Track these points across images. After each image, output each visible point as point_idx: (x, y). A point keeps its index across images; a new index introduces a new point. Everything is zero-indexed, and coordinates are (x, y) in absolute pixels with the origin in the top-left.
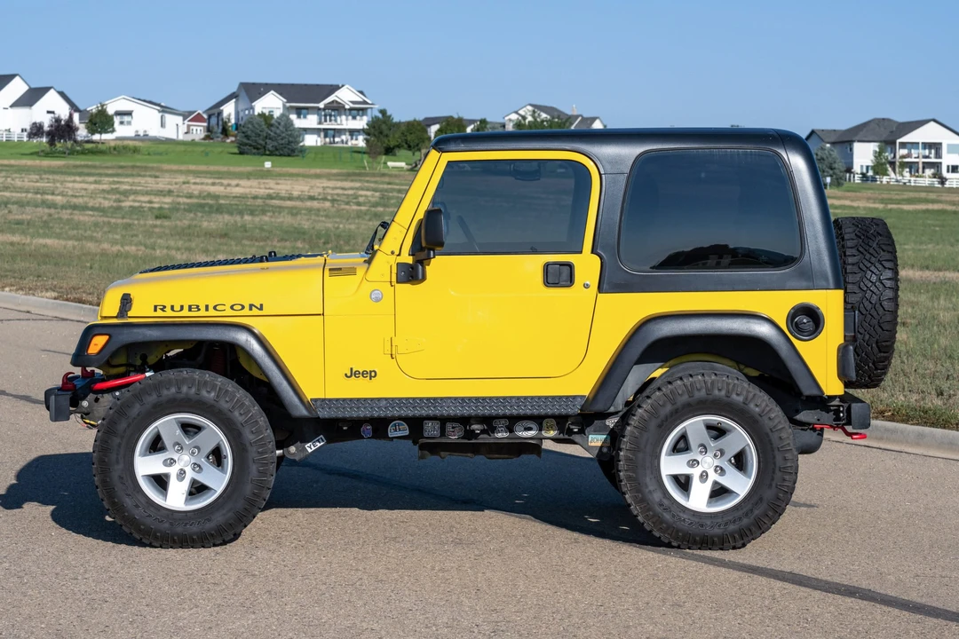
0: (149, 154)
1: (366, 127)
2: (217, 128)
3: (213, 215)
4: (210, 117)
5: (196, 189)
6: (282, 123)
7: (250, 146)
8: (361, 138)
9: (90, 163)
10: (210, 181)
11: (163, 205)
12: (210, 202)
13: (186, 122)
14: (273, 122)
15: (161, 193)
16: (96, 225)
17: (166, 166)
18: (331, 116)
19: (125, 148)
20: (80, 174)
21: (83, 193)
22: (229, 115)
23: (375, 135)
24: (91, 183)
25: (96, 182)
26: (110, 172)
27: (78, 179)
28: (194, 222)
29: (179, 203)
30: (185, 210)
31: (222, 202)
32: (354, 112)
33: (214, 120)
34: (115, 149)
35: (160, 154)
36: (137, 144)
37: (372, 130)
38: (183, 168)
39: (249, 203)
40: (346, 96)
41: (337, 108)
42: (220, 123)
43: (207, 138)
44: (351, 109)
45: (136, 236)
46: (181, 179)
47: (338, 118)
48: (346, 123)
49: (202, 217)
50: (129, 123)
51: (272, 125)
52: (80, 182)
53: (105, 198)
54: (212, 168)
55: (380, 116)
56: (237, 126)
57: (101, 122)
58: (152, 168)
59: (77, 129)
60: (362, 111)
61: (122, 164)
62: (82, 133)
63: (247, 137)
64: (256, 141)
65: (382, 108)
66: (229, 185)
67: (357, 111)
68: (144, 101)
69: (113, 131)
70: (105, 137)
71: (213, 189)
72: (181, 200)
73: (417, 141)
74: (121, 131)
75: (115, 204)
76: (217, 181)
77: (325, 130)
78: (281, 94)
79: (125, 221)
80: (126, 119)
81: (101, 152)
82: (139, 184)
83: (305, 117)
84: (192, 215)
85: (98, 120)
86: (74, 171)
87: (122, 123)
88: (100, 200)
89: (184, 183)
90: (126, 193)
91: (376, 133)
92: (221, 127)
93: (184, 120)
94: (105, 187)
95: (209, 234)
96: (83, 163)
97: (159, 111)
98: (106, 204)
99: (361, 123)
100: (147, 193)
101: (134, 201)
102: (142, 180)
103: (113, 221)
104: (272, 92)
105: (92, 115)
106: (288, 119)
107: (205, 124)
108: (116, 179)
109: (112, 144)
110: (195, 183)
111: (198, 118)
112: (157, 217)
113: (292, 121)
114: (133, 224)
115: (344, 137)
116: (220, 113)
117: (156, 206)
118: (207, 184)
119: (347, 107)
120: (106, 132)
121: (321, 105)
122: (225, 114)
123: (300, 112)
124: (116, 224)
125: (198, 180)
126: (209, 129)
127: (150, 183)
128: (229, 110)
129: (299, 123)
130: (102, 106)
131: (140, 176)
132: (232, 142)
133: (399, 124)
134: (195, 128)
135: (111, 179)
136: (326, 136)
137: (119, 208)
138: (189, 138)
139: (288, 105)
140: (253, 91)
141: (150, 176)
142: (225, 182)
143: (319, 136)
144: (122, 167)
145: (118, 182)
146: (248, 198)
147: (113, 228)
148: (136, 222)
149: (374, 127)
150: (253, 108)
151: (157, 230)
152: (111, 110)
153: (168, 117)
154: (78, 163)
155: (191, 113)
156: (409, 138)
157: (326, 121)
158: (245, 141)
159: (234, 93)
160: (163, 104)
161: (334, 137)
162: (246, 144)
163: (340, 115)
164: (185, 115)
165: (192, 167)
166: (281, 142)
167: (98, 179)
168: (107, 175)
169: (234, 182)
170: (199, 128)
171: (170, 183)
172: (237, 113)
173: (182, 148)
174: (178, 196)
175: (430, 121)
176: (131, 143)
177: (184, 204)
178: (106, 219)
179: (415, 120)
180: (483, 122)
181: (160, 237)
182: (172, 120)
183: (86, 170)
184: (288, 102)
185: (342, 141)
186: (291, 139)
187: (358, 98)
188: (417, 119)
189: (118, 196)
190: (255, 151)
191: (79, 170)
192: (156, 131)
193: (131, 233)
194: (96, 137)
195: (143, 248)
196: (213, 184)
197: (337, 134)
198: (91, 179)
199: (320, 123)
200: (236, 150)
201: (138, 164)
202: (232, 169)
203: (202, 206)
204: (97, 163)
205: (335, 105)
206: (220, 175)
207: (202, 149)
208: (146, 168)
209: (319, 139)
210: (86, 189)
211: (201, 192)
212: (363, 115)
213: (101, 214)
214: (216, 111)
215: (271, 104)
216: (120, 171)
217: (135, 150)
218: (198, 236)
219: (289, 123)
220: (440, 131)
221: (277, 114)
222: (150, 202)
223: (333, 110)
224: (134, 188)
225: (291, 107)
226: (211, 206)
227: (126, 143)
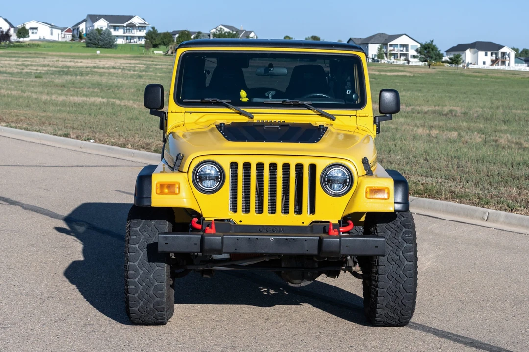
0: (45, 47)
1: (145, 35)
2: (77, 35)
3: (64, 76)
4: (74, 30)
5: (60, 64)
6: (106, 33)
7: (92, 43)
8: (143, 40)
9: (15, 51)
10: (69, 60)
11: (42, 72)
12: (65, 70)
13: (63, 32)
14: (102, 32)
15: (44, 66)
16: (6, 81)
17: (51, 53)
18: (129, 30)
19: (33, 44)
20: (10, 57)
21: (8, 65)
22: (83, 29)
23: (149, 39)
24: (13, 61)
25: (16, 61)
26: (24, 56)
27: (8, 59)
28: (53, 80)
29: (50, 71)
30: (51, 74)
31: (71, 70)
32: (140, 28)
33: (75, 32)
34: (29, 45)
35: (50, 47)
36: (39, 42)
37: (148, 36)
38: (58, 54)
39: (83, 70)
40: (136, 21)
41: (132, 26)
42: (78, 33)
43: (72, 40)
44: (139, 27)
45: (22, 86)
46: (56, 59)
47: (133, 31)
48: (136, 33)
49: (58, 77)
50: (36, 33)
51: (102, 34)
52: (9, 60)
53: (17, 68)
54: (72, 54)
55: (152, 30)
56: (86, 34)
57: (23, 33)
58: (44, 54)
59: (11, 36)
60: (144, 28)
61: (31, 52)
62: (14, 37)
63: (90, 40)
64: (94, 41)
65: (153, 26)
66: (77, 62)
67: (141, 28)
68: (43, 23)
69: (29, 37)
70: (25, 39)
71: (69, 64)
72: (51, 69)
73: (168, 42)
74: (32, 36)
75: (19, 71)
76: (72, 60)
77: (127, 36)
78: (106, 20)
79: (20, 79)
80: (35, 31)
81: (22, 47)
82: (36, 61)
83: (117, 30)
84: (53, 76)
85: (22, 32)
86: (7, 55)
87: (33, 33)
88: (14, 69)
89: (57, 61)
90: (27, 66)
91: (150, 38)
92: (79, 35)
93: (62, 31)
94: (19, 63)
95: (57, 85)
96: (13, 51)
97: (50, 28)
98: (16, 71)
99: (143, 33)
100: (38, 66)
101: (30, 69)
102: (37, 59)
103: (14, 79)
104: (102, 19)
105: (19, 29)
106: (109, 31)
107: (72, 33)
108: (25, 59)
109: (28, 43)
110: (62, 61)
111: (69, 31)
112: (36, 77)
113: (111, 32)
114: (23, 81)
115: (135, 40)
116: (78, 29)
117: (38, 72)
118: (67, 61)
119: (137, 26)
120: (25, 37)
121: (125, 25)
122: (80, 29)
123: (115, 28)
124: (15, 81)
125: (64, 60)
126: (73, 36)
127: (41, 61)
128: (82, 27)
129: (114, 33)
130: (24, 25)
131: (37, 57)
132: (84, 42)
133: (160, 34)
134: (67, 35)
135: (23, 59)
136: (127, 39)
137: (21, 73)
138: (64, 40)
139: (110, 25)
140: (94, 18)
141: (42, 58)
142: (76, 60)
143: (124, 39)
144: (30, 53)
145: (26, 61)
146: (83, 68)
147: (13, 82)
148: (24, 80)
149: (149, 35)
150: (93, 26)
151: (33, 83)
152: (28, 27)
153: (54, 30)
154: (10, 51)
155: (65, 28)
156: (164, 40)
157: (127, 32)
158: (89, 41)
159: (85, 19)
160: (53, 24)
161: (131, 39)
162: (90, 43)
163: (134, 29)
164: (62, 30)
165: (63, 53)
166: (105, 42)
167: (17, 59)
168: (22, 57)
169: (79, 60)
170: (69, 35)
171: (50, 61)
172: (86, 28)
173: (60, 44)
174: (51, 67)
175: (175, 33)
176: (36, 42)
177: (52, 71)
178: (11, 78)
179: (167, 32)
180: (199, 33)
181: (33, 87)
182: (57, 32)
183: (13, 55)
184: (110, 23)
185: (135, 42)
186: (110, 40)
187: (143, 22)
188: (168, 32)
189: (23, 67)
190: (93, 46)
191: (10, 55)
192: (48, 37)
193: (20, 85)
194: (21, 39)
195: (20, 92)
196: (70, 61)
197: (132, 38)
198: (14, 59)
199: (124, 33)
200: (85, 46)
201: (38, 52)
202: (81, 54)
203: (59, 72)
204: (19, 52)
205: (131, 25)
206: (75, 57)
207: (69, 45)
208: (41, 54)
209: (124, 41)
210: (9, 64)
211: (63, 65)
212: (144, 29)
213: (10, 75)
214: (76, 27)
215: (102, 24)
216: (29, 55)
217: (38, 46)
218: (51, 86)
219: (110, 33)
220: (179, 37)
221: (104, 29)
222: (37, 70)
223: (130, 27)
224: (32, 63)
225: (111, 26)
226: (63, 72)
227: (34, 42)
